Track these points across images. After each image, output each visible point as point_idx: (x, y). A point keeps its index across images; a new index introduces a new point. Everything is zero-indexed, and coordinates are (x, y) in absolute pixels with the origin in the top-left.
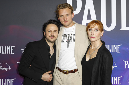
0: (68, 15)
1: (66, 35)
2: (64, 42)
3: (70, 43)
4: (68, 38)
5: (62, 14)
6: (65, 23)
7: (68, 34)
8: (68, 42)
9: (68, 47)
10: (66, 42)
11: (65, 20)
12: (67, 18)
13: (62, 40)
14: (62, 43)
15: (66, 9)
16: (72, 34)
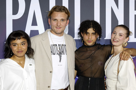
0: (63, 20)
1: (56, 45)
2: (54, 54)
3: (63, 56)
4: (59, 50)
5: (57, 18)
6: (57, 30)
7: (59, 45)
8: (60, 54)
9: (60, 61)
10: (58, 54)
11: (59, 25)
12: (62, 24)
13: (52, 52)
14: (53, 56)
15: (62, 13)
16: (63, 45)
